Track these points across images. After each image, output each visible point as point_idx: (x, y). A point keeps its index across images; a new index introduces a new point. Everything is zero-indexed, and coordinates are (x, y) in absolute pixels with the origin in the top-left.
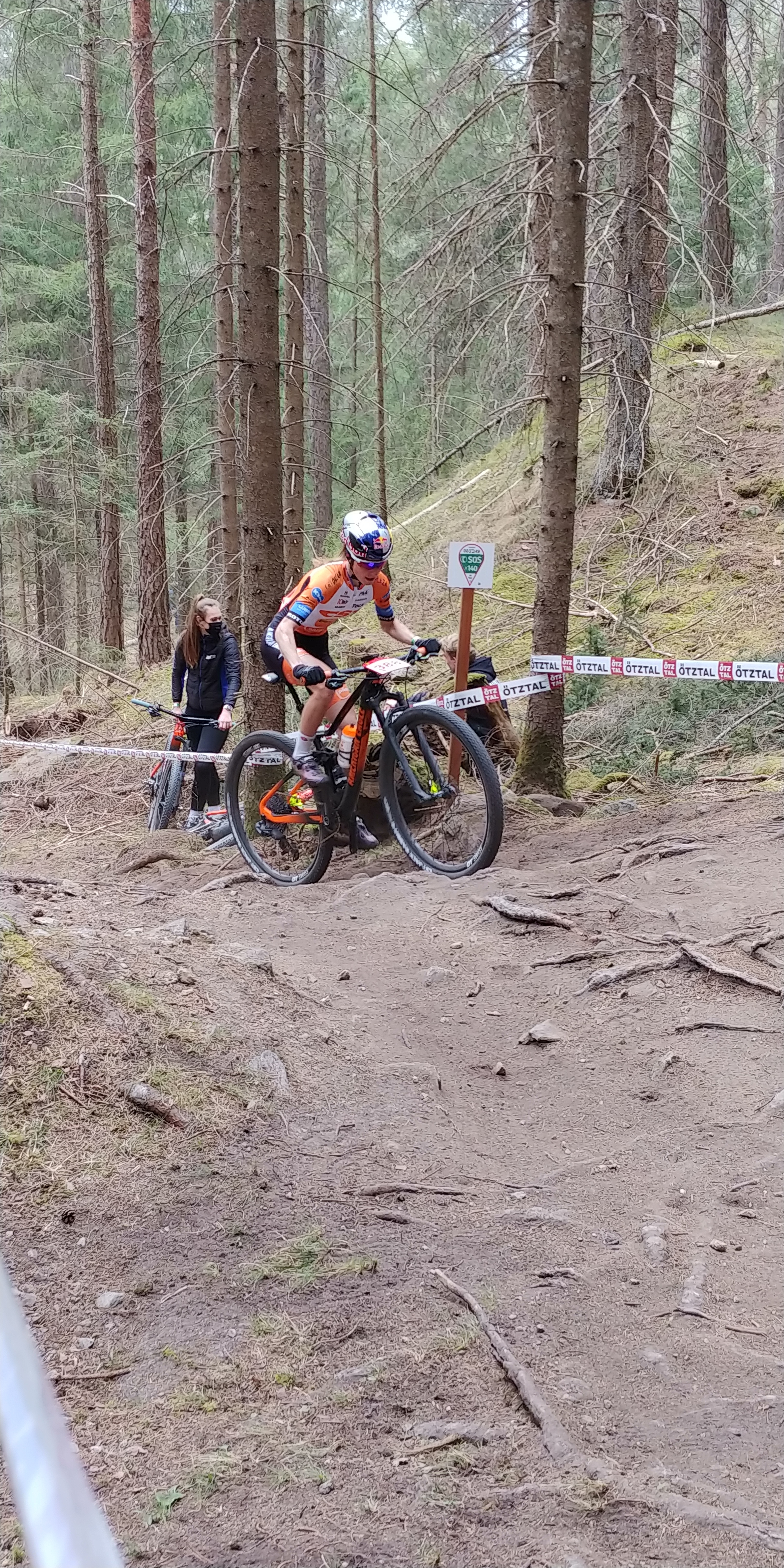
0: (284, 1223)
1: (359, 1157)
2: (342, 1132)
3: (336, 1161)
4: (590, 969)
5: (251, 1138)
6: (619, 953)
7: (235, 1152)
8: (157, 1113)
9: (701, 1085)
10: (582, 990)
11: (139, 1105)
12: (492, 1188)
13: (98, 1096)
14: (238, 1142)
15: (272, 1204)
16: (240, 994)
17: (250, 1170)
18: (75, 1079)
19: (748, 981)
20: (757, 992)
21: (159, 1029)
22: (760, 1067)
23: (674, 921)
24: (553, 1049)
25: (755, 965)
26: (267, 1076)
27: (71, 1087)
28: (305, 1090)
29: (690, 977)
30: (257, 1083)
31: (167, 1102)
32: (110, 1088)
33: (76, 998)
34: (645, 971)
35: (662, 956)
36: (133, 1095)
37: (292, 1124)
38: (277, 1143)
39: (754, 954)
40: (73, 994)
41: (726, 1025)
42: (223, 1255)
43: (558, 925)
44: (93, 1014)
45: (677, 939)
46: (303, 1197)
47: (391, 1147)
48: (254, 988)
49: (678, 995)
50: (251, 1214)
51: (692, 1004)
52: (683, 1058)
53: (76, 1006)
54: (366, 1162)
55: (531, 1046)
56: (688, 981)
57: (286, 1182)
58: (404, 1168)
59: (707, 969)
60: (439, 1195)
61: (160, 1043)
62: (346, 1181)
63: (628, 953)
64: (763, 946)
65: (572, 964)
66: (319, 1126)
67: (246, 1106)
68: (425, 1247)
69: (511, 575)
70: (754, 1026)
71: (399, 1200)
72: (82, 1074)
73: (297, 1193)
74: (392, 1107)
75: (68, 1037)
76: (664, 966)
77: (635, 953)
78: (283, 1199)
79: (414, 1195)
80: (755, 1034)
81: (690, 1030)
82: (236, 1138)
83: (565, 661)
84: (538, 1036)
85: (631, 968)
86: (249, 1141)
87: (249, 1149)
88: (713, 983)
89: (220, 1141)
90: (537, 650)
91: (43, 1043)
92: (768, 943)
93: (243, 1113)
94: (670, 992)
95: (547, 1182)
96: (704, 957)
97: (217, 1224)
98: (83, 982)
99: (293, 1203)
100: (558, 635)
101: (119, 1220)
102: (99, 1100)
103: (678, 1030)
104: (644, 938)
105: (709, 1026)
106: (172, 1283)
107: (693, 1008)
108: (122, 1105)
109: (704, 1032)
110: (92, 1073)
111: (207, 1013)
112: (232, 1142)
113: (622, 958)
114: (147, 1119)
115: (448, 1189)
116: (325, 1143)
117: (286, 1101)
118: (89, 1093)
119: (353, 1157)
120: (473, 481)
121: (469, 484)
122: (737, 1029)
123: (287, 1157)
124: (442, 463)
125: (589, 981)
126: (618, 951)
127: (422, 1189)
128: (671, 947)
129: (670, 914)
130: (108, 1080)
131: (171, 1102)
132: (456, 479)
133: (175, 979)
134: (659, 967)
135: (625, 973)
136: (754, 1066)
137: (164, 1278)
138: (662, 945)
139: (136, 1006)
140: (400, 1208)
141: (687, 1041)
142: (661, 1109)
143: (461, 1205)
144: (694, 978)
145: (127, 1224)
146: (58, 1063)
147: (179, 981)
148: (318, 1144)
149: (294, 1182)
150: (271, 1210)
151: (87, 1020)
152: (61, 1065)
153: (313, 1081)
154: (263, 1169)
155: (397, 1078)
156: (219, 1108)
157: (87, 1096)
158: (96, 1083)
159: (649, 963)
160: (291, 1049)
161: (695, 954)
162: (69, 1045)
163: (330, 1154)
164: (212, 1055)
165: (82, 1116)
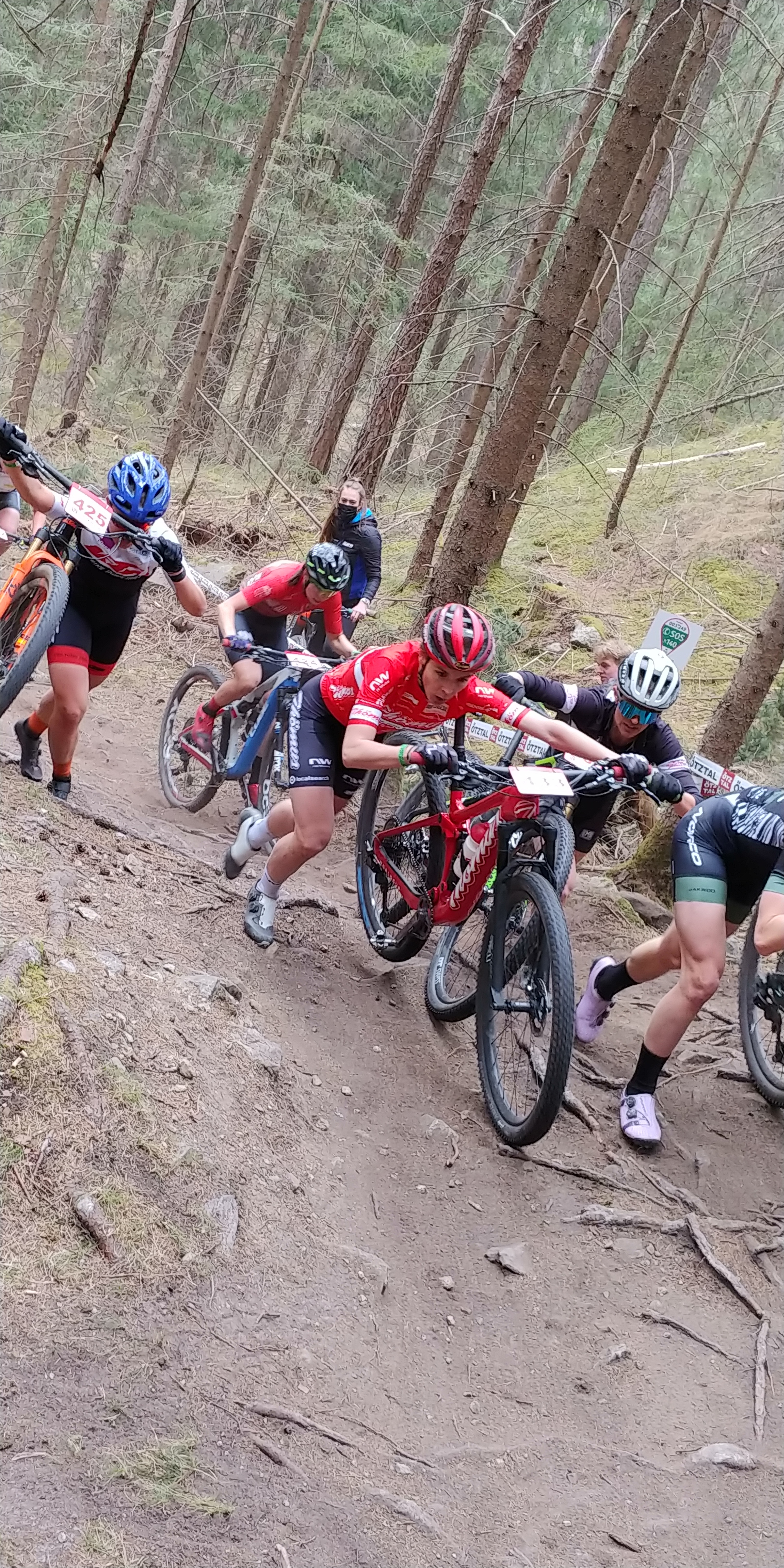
0: (166, 1414)
1: (268, 1359)
2: (264, 1320)
3: (244, 1356)
4: (590, 1194)
5: (171, 1299)
6: (625, 1190)
7: (150, 1311)
8: (92, 1234)
9: (638, 1397)
10: (572, 1219)
11: (80, 1219)
12: (383, 1450)
13: (46, 1192)
14: (158, 1300)
15: (161, 1387)
16: (233, 1100)
17: (157, 1337)
18: (30, 1164)
19: (736, 1288)
20: (740, 1303)
21: (134, 1135)
22: (704, 1399)
23: (697, 1172)
24: (514, 1284)
25: (751, 1268)
26: (217, 1225)
27: (25, 1171)
28: (248, 1253)
29: (683, 1253)
30: (203, 1231)
31: (107, 1228)
32: (61, 1187)
33: (67, 1069)
34: (642, 1227)
35: (666, 1214)
36: (79, 1206)
37: (219, 1293)
38: (195, 1314)
39: (755, 1257)
40: (65, 1064)
41: (693, 1332)
42: (93, 1429)
43: (582, 1119)
44: (77, 1095)
45: (689, 1201)
46: (194, 1391)
47: (304, 1359)
48: (251, 1094)
49: (663, 1269)
50: (138, 1391)
51: (671, 1287)
52: (634, 1353)
53: (64, 1078)
54: (272, 1368)
55: (494, 1266)
56: (679, 1258)
57: (186, 1366)
58: (306, 1391)
59: (702, 1256)
60: (327, 1439)
61: (128, 1152)
62: (244, 1388)
63: (634, 1195)
64: (767, 1251)
65: (576, 1178)
66: (244, 1305)
67: (182, 1256)
68: (287, 1503)
69: (737, 577)
70: (719, 1347)
71: (285, 1431)
72: (39, 1161)
73: (191, 1384)
74: (326, 1303)
75: (43, 1113)
76: (663, 1229)
77: (641, 1198)
78: (175, 1386)
79: (302, 1430)
80: (716, 1356)
81: (655, 1322)
82: (158, 1295)
83: (726, 776)
84: (506, 1262)
85: (628, 1218)
86: (168, 1303)
87: (165, 1311)
88: (701, 1273)
89: (141, 1291)
90: (702, 750)
91: (17, 1110)
92: (773, 1250)
93: (176, 1265)
94: (656, 1263)
95: (439, 1460)
96: (704, 1241)
97: (101, 1389)
98: (81, 1054)
99: (182, 1395)
100: (730, 745)
101: (11, 1345)
102: (44, 1196)
103: (644, 1316)
104: (658, 1182)
105: (676, 1327)
106: (32, 1444)
107: (671, 1293)
108: (64, 1212)
109: (668, 1331)
110: (49, 1162)
111: (190, 1121)
112: (151, 1298)
113: (626, 1198)
114: (82, 1238)
115: (338, 1435)
116: (241, 1328)
117: (224, 1264)
118: (38, 1185)
119: (262, 1357)
120: (743, 449)
121: (738, 449)
122: (701, 1341)
123: (199, 1335)
124: (724, 405)
125: (582, 1212)
126: (626, 1187)
127: (313, 1426)
128: (680, 1207)
129: (696, 1161)
130: (61, 1178)
131: (110, 1232)
132: (727, 437)
133: (175, 1068)
134: (656, 1229)
135: (621, 1221)
136: (699, 1393)
137: (28, 1435)
138: (672, 1199)
139: (121, 1099)
140: (282, 1442)
141: (647, 1334)
142: (588, 1408)
143: (342, 1459)
144: (686, 1256)
145: (16, 1354)
146: (22, 1139)
147: (178, 1070)
148: (235, 1328)
149: (193, 1369)
150: (158, 1394)
151: (69, 1099)
152: (24, 1143)
153: (261, 1242)
154: (170, 1341)
155: (346, 1265)
156: (156, 1252)
157: (35, 1187)
158: (49, 1176)
159: (649, 1219)
160: (254, 1192)
161: (697, 1232)
162: (39, 1122)
163: (242, 1346)
164: (174, 1181)
165: (21, 1209)
